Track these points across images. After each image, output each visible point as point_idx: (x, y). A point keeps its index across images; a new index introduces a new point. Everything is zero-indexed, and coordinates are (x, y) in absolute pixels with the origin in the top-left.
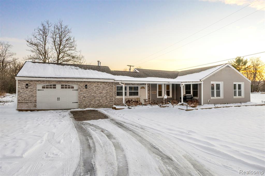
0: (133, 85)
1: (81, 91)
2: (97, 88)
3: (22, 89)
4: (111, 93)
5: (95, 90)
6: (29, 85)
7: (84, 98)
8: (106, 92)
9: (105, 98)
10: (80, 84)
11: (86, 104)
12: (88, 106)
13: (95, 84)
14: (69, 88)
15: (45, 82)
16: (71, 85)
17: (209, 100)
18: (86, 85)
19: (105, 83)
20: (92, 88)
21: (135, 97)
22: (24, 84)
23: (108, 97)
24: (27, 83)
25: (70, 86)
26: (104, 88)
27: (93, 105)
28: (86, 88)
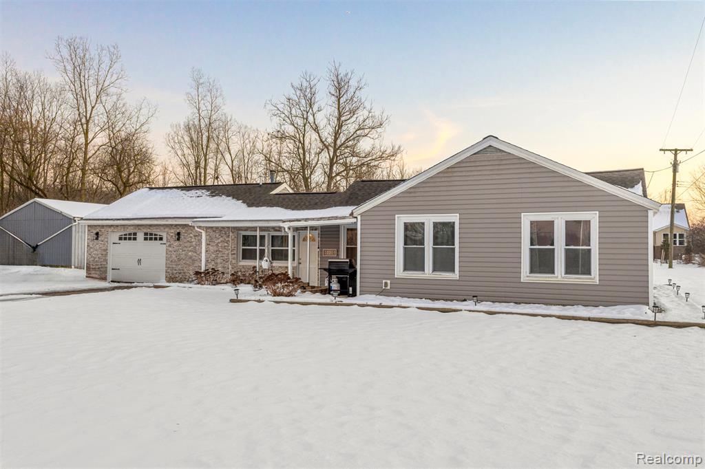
1: (170, 246)
3: (92, 240)
6: (100, 233)
7: (174, 262)
8: (215, 248)
10: (170, 231)
14: (156, 239)
16: (159, 233)
17: (384, 281)
18: (179, 234)
20: (189, 239)
22: (95, 232)
23: (219, 261)
24: (98, 230)
25: (157, 235)
28: (178, 239)
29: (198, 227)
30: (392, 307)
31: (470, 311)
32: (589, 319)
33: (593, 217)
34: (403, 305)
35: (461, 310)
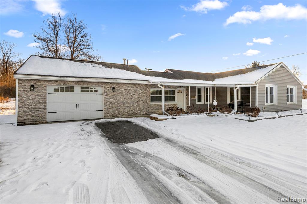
0: (169, 88)
1: (107, 95)
2: (127, 92)
3: (24, 91)
4: (145, 98)
5: (124, 94)
6: (35, 86)
7: (110, 105)
8: (138, 96)
9: (137, 104)
10: (106, 86)
11: (113, 112)
12: (115, 115)
13: (124, 87)
14: (91, 91)
15: (59, 83)
16: (94, 87)
17: (263, 107)
18: (114, 88)
19: (137, 86)
20: (121, 91)
21: (171, 103)
22: (29, 84)
23: (140, 103)
24: (32, 84)
25: (93, 89)
26: (135, 92)
27: (122, 113)
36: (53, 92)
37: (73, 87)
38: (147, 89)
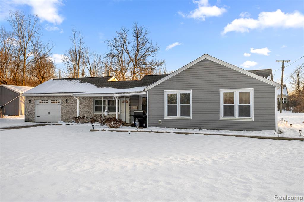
1: (63, 106)
3: (27, 103)
4: (88, 108)
6: (31, 100)
7: (65, 113)
8: (83, 106)
10: (63, 99)
14: (56, 103)
16: (58, 100)
17: (159, 121)
18: (67, 100)
20: (72, 102)
23: (85, 112)
24: (30, 99)
28: (67, 102)
29: (75, 97)
30: (163, 132)
31: (197, 134)
32: (250, 137)
33: (251, 91)
34: (168, 131)
35: (194, 133)
36: (39, 104)
37: (47, 100)
38: (90, 100)
